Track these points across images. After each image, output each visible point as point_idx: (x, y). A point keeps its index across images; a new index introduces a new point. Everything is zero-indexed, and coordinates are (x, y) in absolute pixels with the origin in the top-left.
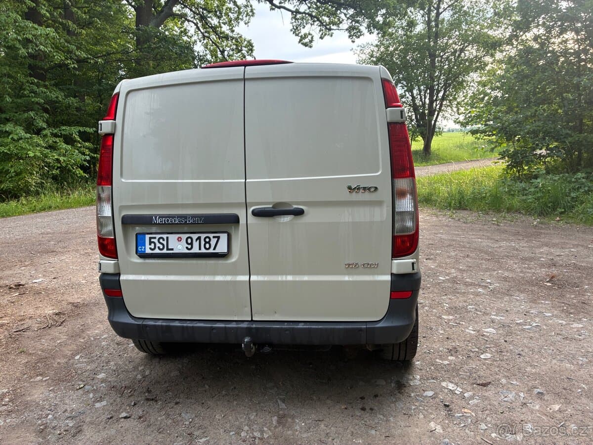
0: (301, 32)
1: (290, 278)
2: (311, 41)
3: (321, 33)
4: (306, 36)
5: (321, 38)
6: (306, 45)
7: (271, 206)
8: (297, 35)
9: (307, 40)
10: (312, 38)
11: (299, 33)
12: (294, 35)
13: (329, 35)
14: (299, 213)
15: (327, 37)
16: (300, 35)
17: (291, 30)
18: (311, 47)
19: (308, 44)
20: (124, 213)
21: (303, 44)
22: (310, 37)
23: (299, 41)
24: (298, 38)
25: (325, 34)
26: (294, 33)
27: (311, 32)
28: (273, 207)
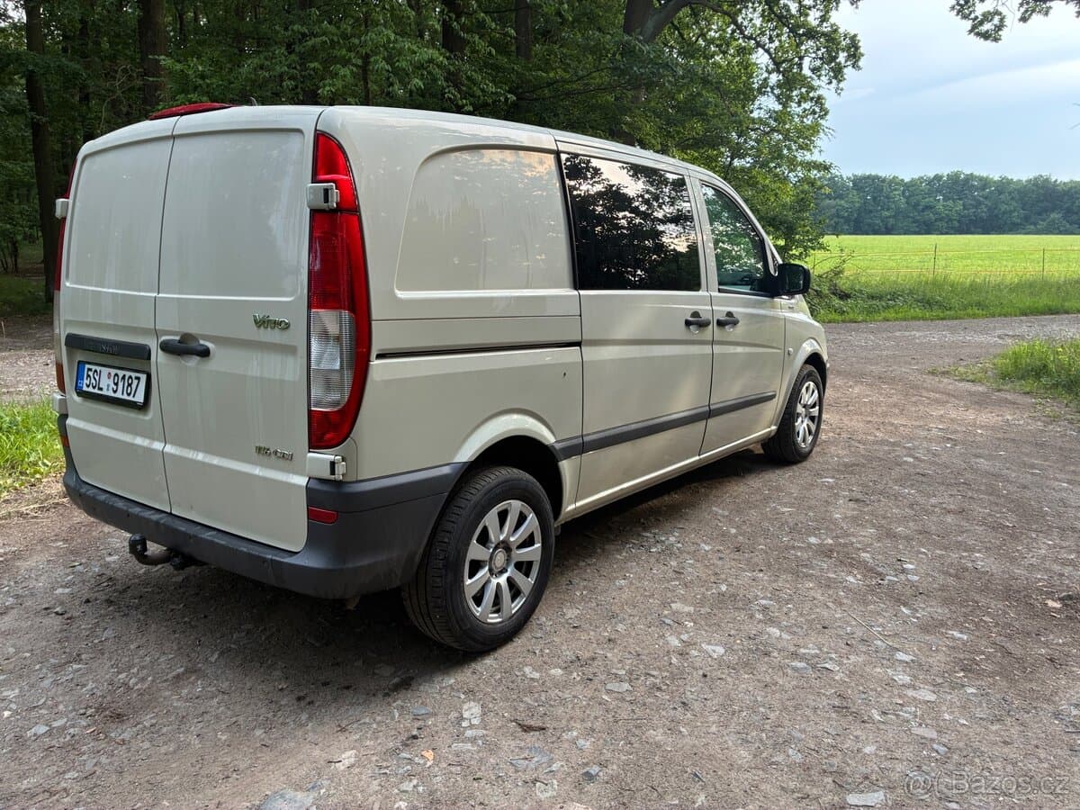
0: (974, 10)
1: (200, 457)
2: (999, 27)
3: (1022, 10)
4: (987, 17)
5: (1024, 19)
6: (986, 36)
7: (178, 338)
8: (965, 17)
9: (987, 27)
10: (1002, 20)
11: (971, 13)
12: (960, 17)
13: (1040, 12)
14: (205, 353)
15: (1036, 18)
16: (972, 16)
17: (953, 8)
18: (996, 40)
19: (991, 35)
20: (68, 331)
21: (978, 34)
22: (996, 20)
23: (970, 28)
24: (968, 24)
25: (1033, 11)
26: (959, 12)
27: (1000, 9)
28: (179, 342)
